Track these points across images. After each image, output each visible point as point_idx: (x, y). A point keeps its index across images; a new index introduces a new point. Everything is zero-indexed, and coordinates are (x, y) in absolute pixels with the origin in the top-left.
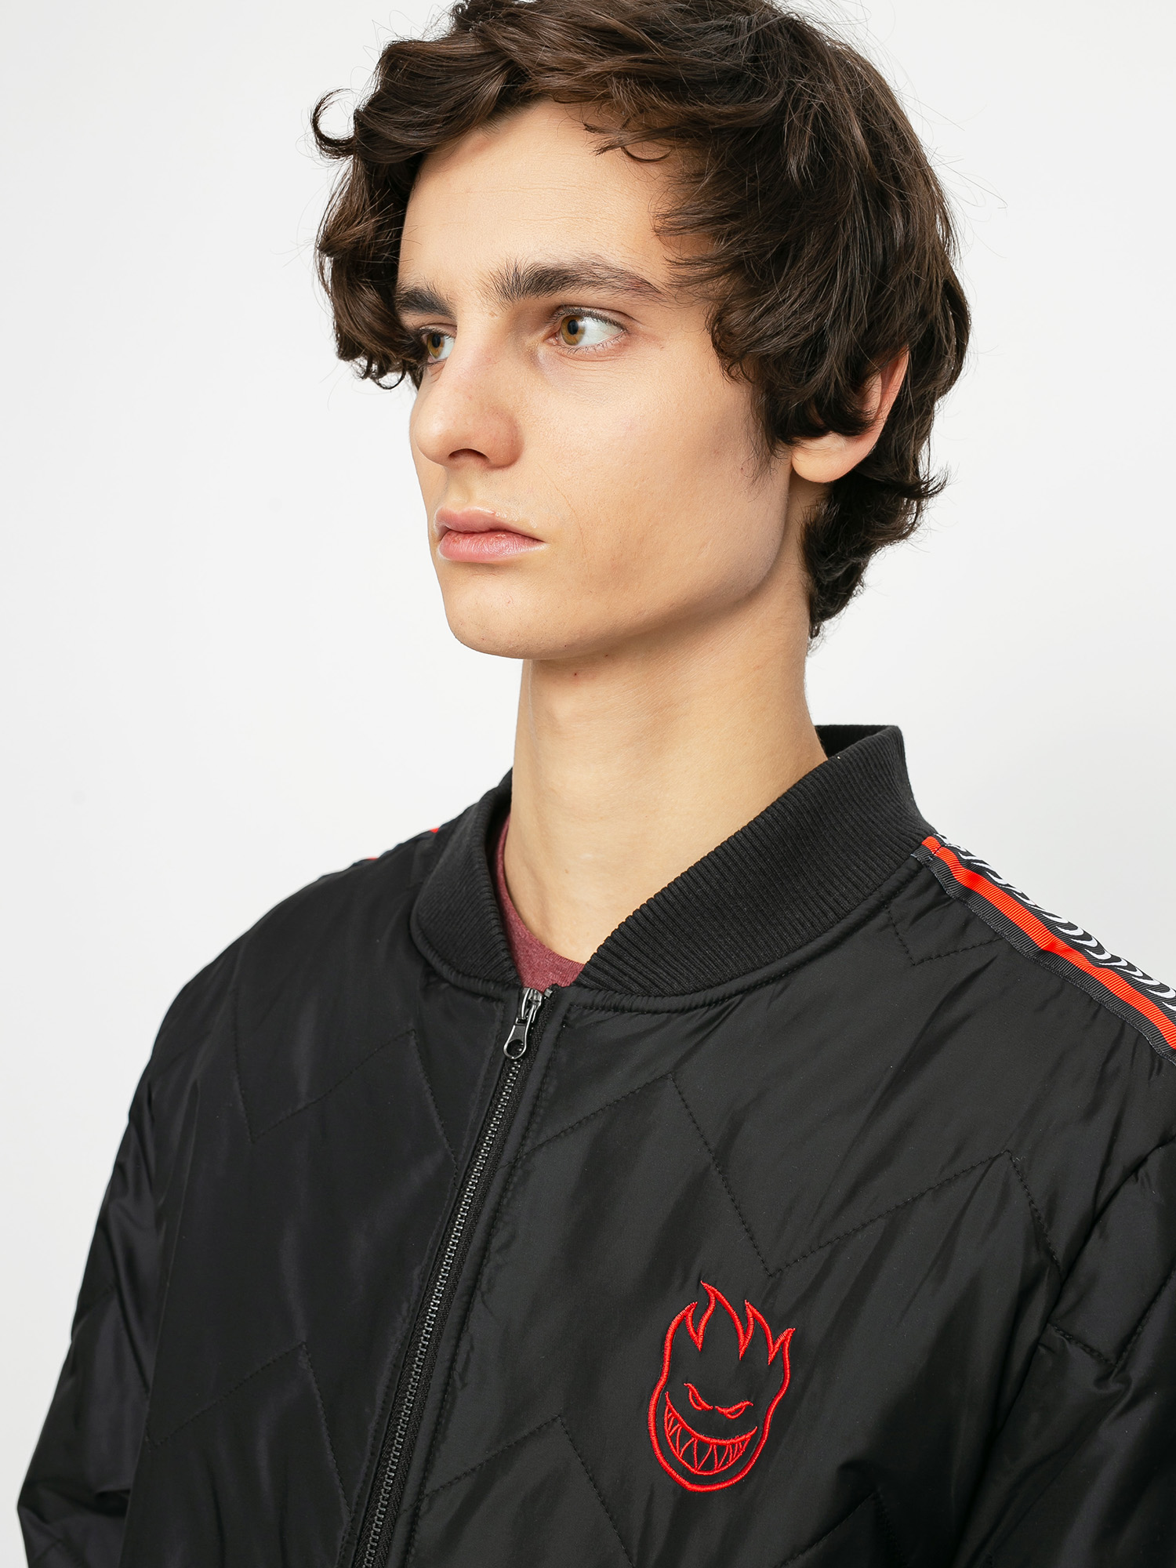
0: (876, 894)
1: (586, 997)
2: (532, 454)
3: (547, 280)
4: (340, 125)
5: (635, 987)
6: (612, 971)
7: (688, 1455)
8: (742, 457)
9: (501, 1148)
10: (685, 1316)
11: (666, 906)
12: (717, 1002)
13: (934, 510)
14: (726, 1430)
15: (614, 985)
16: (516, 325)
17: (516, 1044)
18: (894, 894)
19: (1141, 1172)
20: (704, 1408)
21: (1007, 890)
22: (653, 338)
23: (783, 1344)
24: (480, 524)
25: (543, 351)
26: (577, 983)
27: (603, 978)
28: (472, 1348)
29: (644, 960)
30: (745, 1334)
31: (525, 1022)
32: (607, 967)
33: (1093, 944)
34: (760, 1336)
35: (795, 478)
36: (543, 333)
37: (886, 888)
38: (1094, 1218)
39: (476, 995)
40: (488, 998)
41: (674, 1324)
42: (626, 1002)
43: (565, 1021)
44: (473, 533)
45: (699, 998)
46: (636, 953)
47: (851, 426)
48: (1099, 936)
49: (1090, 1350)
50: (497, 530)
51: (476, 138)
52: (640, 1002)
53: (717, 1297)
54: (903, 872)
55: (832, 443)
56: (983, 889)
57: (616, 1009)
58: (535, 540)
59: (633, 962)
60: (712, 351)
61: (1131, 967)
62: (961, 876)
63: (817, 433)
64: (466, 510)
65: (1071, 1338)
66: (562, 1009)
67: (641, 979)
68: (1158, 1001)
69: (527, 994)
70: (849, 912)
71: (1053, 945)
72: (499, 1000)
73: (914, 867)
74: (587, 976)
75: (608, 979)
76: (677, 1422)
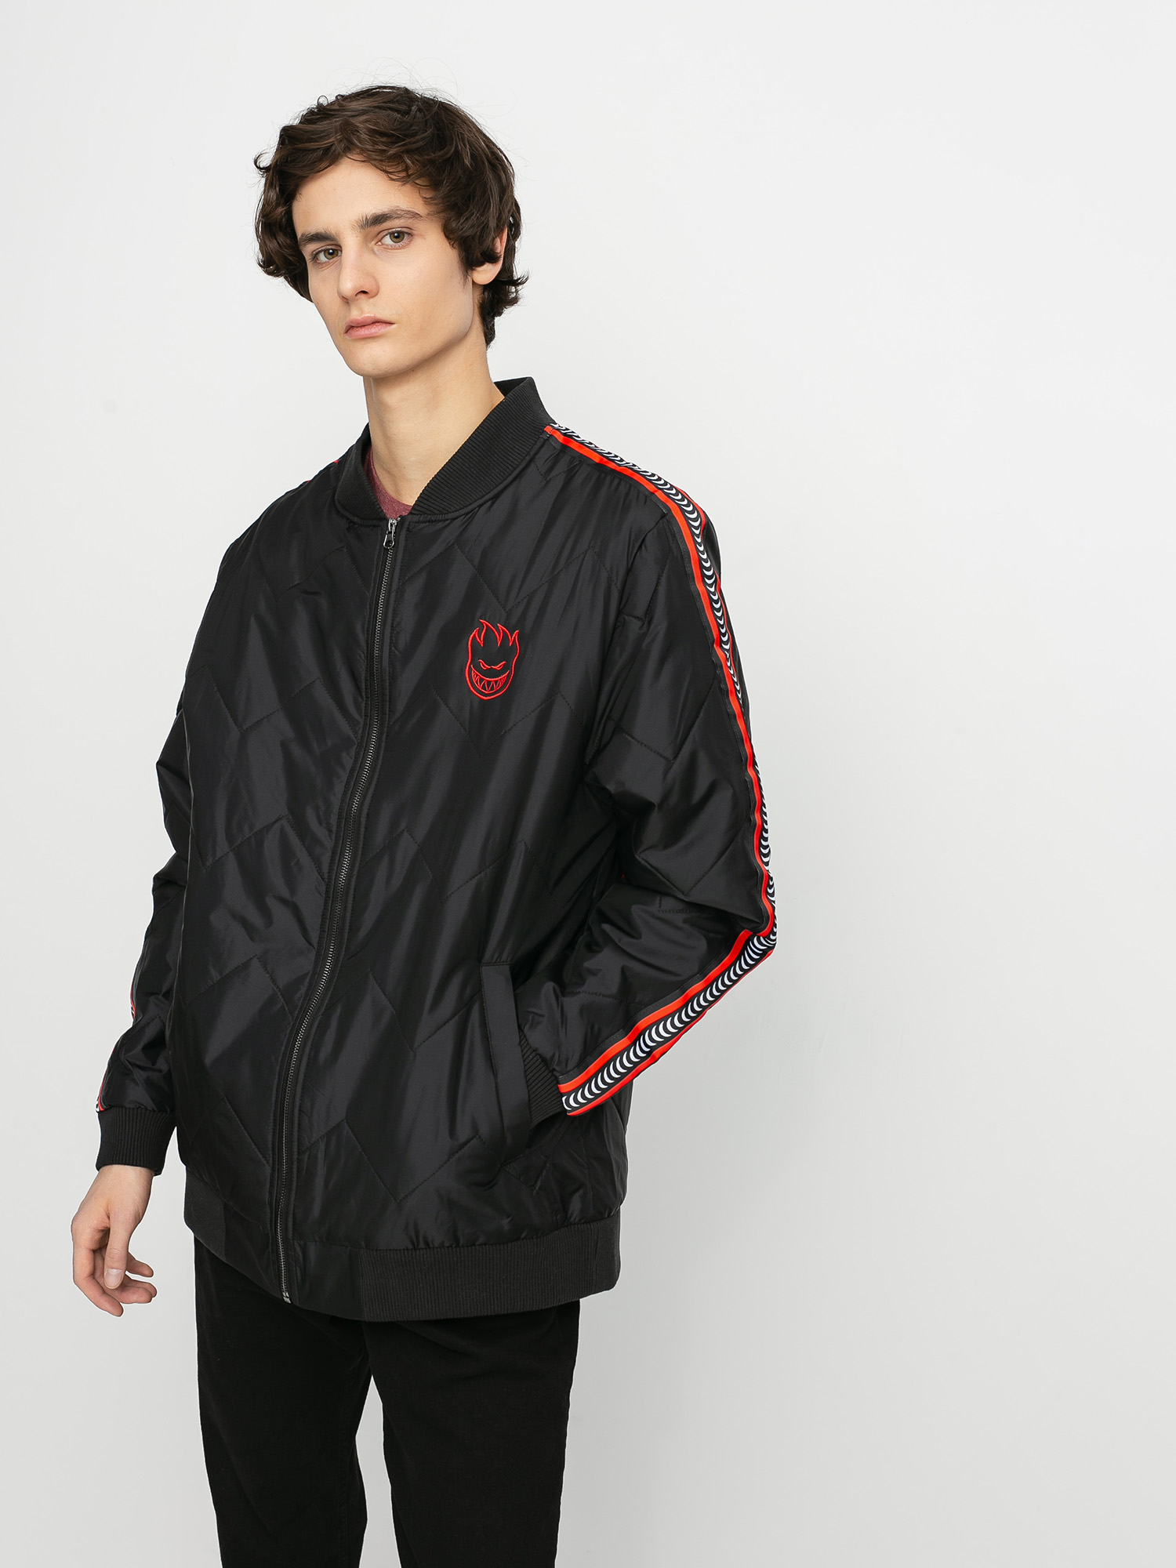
0: (529, 455)
1: (416, 518)
2: (382, 289)
3: (378, 219)
4: (266, 161)
5: (436, 512)
6: (425, 506)
7: (483, 687)
8: (459, 278)
9: (391, 585)
10: (475, 635)
11: (444, 477)
12: (468, 513)
13: (524, 291)
14: (497, 674)
15: (427, 512)
16: (366, 239)
17: (389, 542)
18: (535, 456)
19: (643, 545)
20: (487, 668)
21: (582, 443)
22: (422, 236)
23: (515, 638)
24: (370, 321)
25: (376, 248)
26: (411, 513)
27: (421, 509)
29: (438, 500)
30: (500, 636)
31: (391, 532)
32: (423, 505)
33: (619, 459)
34: (505, 638)
35: (474, 283)
36: (373, 242)
37: (532, 453)
38: (630, 568)
39: (369, 526)
40: (375, 526)
41: (471, 639)
42: (433, 518)
43: (408, 529)
44: (365, 326)
45: (461, 512)
46: (434, 497)
47: (492, 258)
48: (621, 455)
49: (633, 617)
50: (376, 322)
52: (439, 517)
53: (487, 625)
55: (487, 267)
56: (573, 445)
57: (429, 522)
58: (391, 323)
59: (433, 501)
60: (445, 240)
61: (634, 465)
62: (561, 439)
63: (481, 264)
64: (363, 316)
65: (626, 615)
66: (406, 525)
67: (437, 508)
68: (644, 476)
69: (391, 521)
70: (517, 465)
71: (601, 460)
72: (379, 526)
73: (543, 440)
74: (415, 509)
75: (424, 510)
76: (477, 675)
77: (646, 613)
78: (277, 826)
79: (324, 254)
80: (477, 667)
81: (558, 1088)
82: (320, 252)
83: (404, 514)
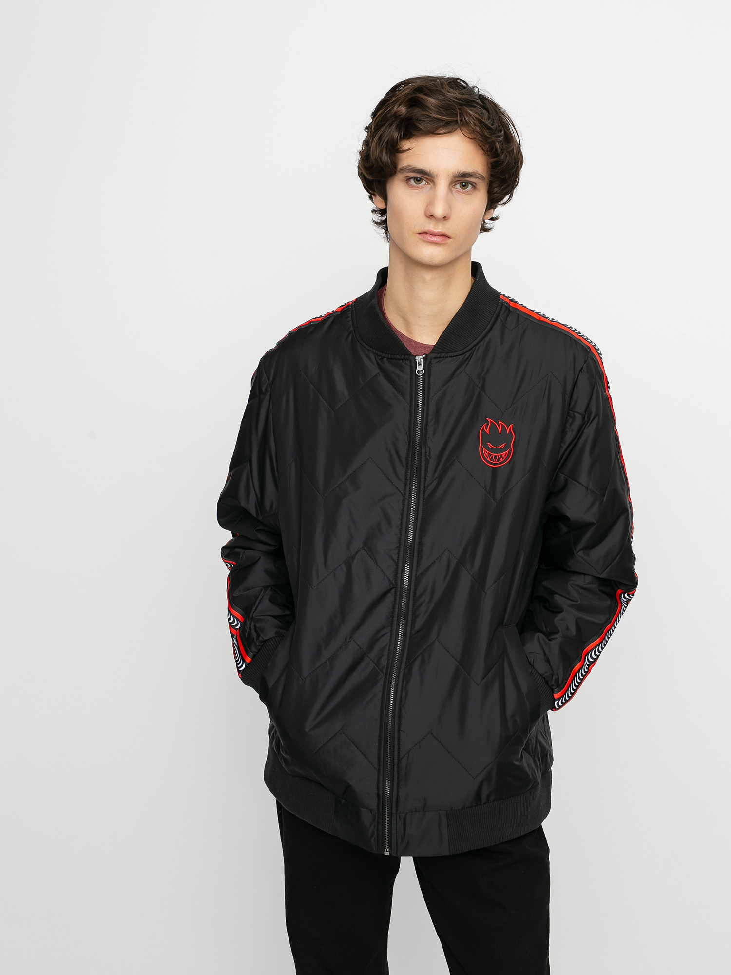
0: (495, 314)
1: (434, 355)
2: (452, 216)
5: (448, 351)
7: (492, 460)
9: (424, 398)
10: (483, 428)
11: (451, 329)
12: (469, 351)
14: (501, 451)
15: (443, 351)
17: (420, 371)
18: (499, 313)
19: (582, 370)
20: (493, 448)
21: (522, 306)
23: (510, 428)
26: (432, 352)
28: (430, 449)
29: (449, 343)
30: (500, 428)
31: (421, 365)
32: (440, 347)
34: (504, 429)
37: (497, 312)
38: (575, 385)
41: (481, 429)
42: (447, 355)
43: (431, 362)
44: (436, 235)
45: (465, 350)
46: (446, 342)
49: (579, 413)
51: (431, 134)
52: (451, 354)
53: (491, 421)
54: (499, 307)
56: (518, 307)
57: (444, 357)
59: (446, 345)
62: (512, 304)
64: (437, 230)
65: (575, 412)
66: (429, 360)
67: (449, 349)
70: (490, 320)
71: (539, 318)
73: (501, 305)
74: (435, 350)
75: (440, 350)
76: (487, 452)
77: (586, 412)
78: (358, 555)
79: (414, 180)
80: (488, 448)
81: (553, 695)
82: (412, 178)
83: (427, 353)
